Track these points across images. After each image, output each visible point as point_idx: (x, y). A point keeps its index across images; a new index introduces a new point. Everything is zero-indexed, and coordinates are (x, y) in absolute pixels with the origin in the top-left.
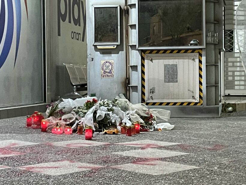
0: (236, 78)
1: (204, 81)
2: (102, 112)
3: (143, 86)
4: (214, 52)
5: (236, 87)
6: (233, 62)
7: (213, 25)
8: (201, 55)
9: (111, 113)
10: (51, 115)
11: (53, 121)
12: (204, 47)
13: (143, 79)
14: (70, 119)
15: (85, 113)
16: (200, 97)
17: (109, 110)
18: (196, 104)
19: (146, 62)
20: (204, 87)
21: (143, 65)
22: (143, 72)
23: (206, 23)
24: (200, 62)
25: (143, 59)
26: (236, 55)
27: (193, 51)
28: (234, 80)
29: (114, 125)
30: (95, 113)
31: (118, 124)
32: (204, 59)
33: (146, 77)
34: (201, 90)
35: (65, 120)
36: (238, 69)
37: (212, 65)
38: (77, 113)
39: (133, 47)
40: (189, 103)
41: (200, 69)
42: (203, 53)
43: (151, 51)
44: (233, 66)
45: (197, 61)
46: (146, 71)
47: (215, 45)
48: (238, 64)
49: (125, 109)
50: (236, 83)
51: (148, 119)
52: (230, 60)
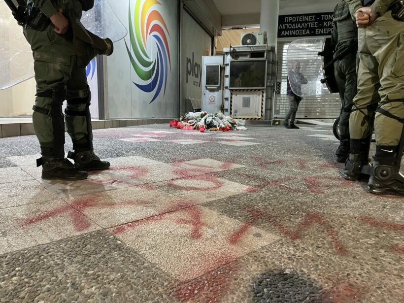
0: (281, 108)
1: (264, 107)
2: (209, 120)
3: (231, 109)
4: (270, 91)
5: (280, 113)
6: (280, 100)
7: (270, 76)
8: (263, 92)
9: (214, 120)
10: (183, 120)
11: (184, 123)
12: (265, 88)
13: (231, 105)
14: (193, 122)
15: (200, 120)
16: (262, 115)
17: (213, 119)
18: (259, 119)
19: (233, 96)
20: (264, 110)
21: (231, 98)
22: (231, 101)
23: (267, 74)
24: (263, 96)
25: (231, 94)
26: (282, 96)
27: (259, 90)
28: (279, 110)
29: (215, 126)
30: (205, 120)
31: (217, 126)
32: (264, 95)
33: (233, 104)
34: (262, 112)
35: (190, 123)
36: (282, 103)
37: (269, 98)
38: (196, 119)
39: (227, 88)
40: (255, 119)
41: (262, 100)
42: (265, 91)
43: (236, 90)
44: (280, 102)
45: (261, 96)
46: (233, 101)
47: (271, 87)
48: (282, 101)
49: (221, 118)
50: (281, 111)
51: (233, 124)
52: (278, 98)
